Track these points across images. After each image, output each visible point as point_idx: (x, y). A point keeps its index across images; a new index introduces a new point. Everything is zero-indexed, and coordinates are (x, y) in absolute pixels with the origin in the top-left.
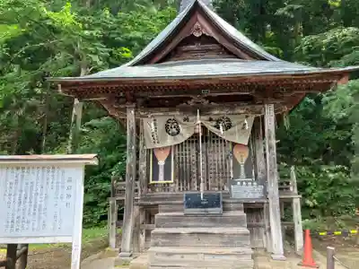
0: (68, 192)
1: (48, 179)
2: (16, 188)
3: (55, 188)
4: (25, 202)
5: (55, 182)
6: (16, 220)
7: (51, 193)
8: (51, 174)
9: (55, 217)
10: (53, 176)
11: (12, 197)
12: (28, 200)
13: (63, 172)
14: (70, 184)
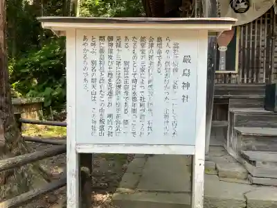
0: (186, 79)
1: (151, 57)
2: (102, 70)
3: (163, 72)
4: (118, 93)
5: (163, 62)
6: (106, 119)
7: (159, 80)
8: (155, 49)
9: (166, 116)
10: (159, 52)
11: (98, 84)
12: (122, 90)
13: (176, 46)
14: (187, 66)
